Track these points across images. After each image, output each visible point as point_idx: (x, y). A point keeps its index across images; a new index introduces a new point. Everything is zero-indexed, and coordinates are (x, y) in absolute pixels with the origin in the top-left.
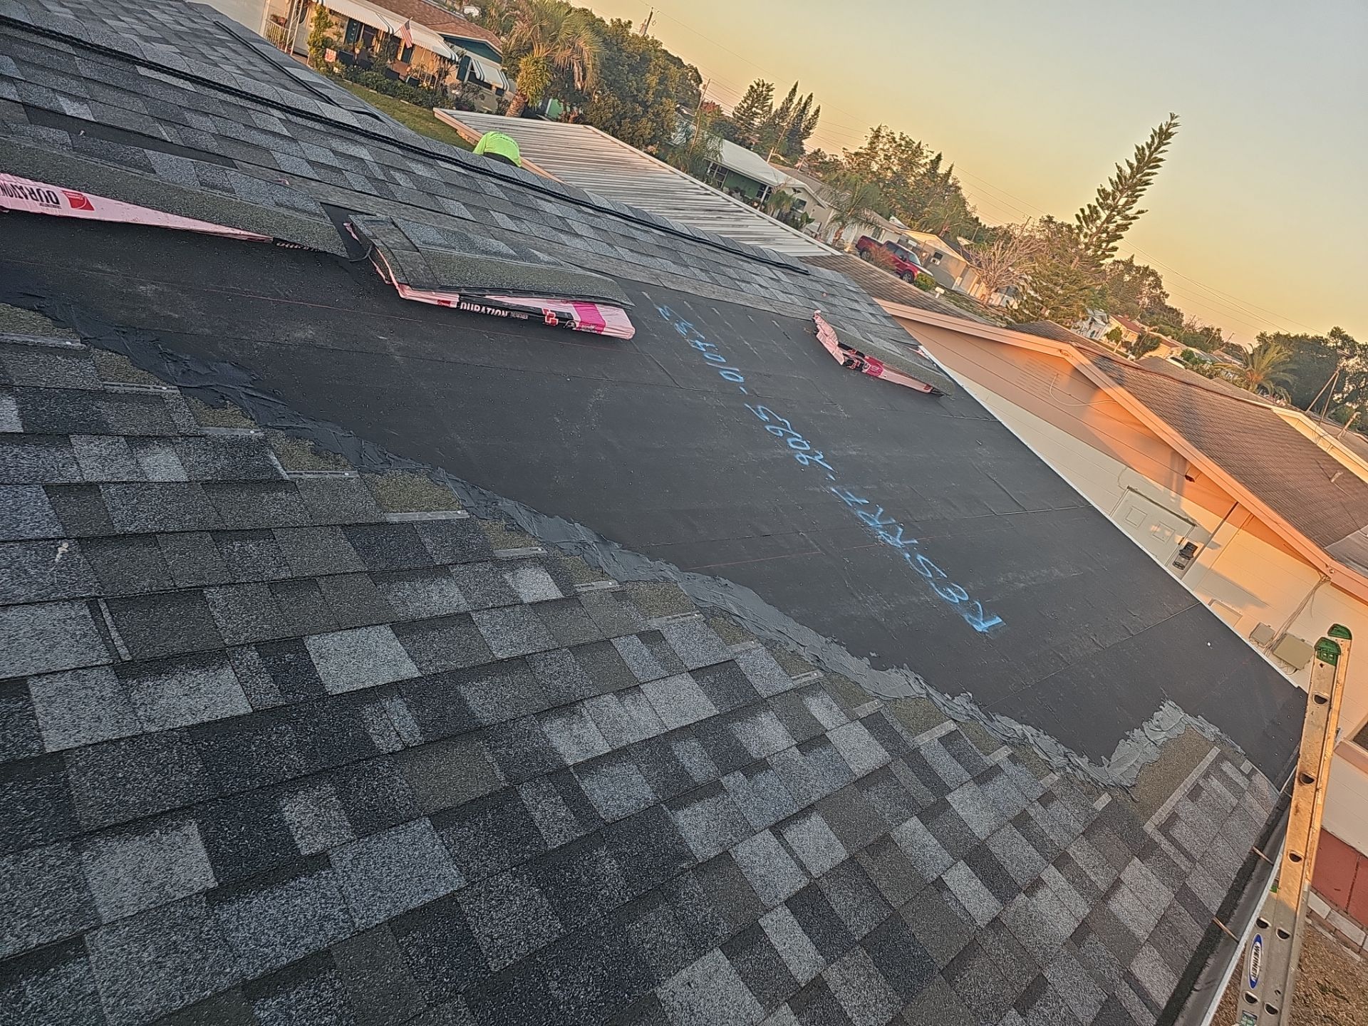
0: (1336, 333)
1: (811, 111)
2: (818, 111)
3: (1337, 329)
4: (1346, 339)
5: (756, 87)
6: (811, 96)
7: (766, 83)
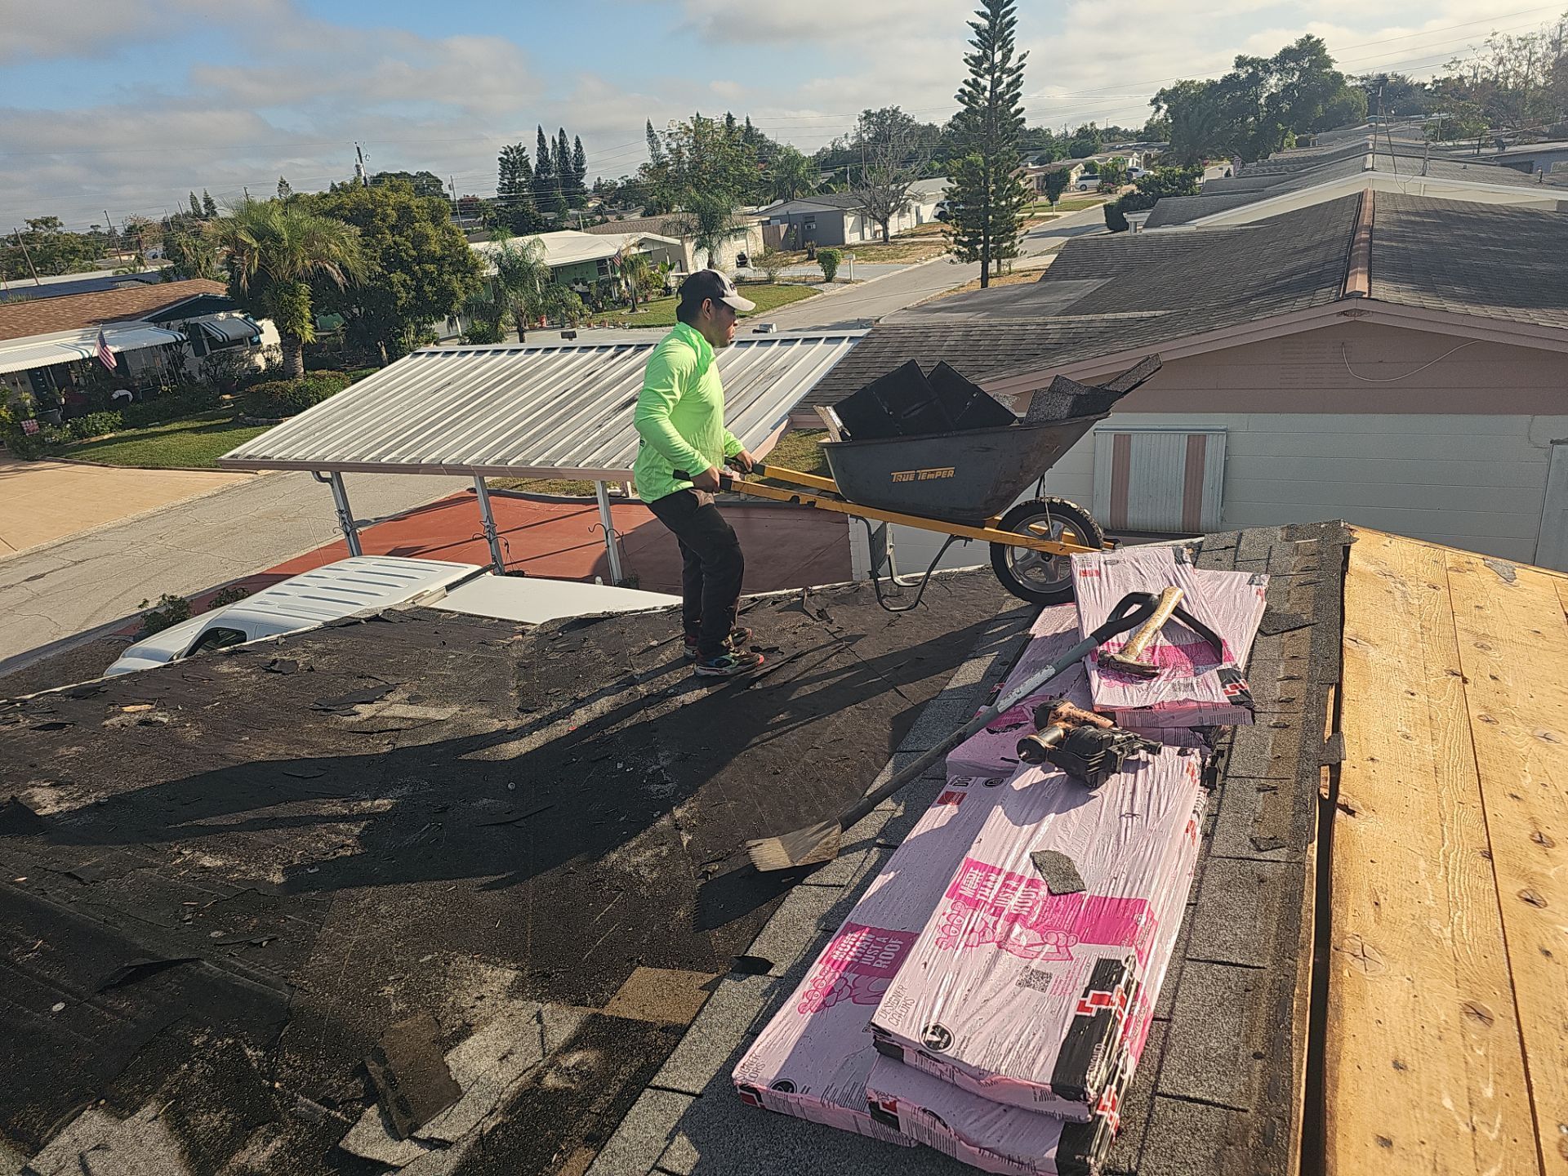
0: (1241, 62)
1: (572, 148)
2: (578, 142)
3: (1240, 58)
4: (1253, 62)
5: (505, 157)
6: (562, 131)
7: (512, 147)
